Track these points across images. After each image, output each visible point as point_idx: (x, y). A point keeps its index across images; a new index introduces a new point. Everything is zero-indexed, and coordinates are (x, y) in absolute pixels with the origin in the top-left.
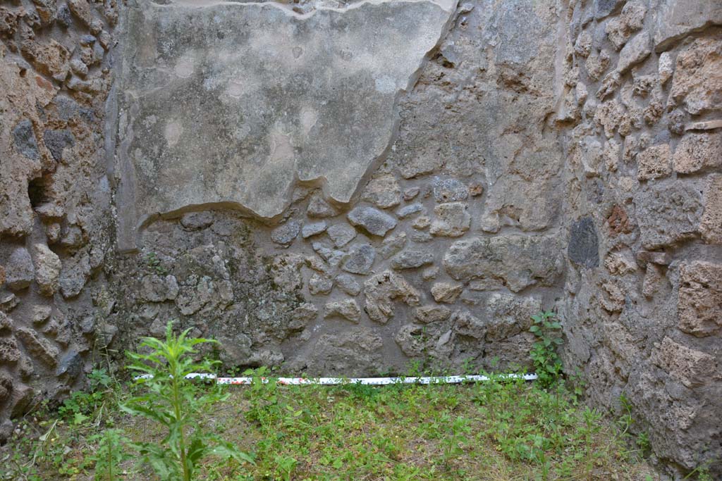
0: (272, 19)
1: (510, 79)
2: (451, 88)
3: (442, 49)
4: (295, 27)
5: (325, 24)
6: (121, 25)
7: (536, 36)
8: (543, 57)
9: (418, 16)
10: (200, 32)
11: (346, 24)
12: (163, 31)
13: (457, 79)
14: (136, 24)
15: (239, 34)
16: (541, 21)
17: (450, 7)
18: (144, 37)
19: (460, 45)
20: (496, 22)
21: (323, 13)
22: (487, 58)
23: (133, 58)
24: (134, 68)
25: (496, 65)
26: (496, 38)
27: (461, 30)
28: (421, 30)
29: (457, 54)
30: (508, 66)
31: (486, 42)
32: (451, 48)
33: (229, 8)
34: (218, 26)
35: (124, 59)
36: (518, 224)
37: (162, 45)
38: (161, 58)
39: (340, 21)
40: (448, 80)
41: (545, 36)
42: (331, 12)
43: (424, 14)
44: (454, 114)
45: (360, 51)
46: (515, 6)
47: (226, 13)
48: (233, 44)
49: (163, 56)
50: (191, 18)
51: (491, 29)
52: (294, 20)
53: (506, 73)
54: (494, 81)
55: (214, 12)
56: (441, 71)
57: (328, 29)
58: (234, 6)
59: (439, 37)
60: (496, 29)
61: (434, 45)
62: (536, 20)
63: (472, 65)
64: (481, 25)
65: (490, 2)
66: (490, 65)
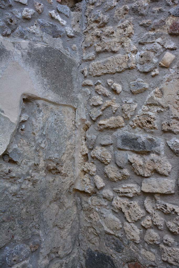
1: (52, 168)
2: (15, 180)
3: (10, 151)
7: (65, 139)
8: (68, 152)
13: (20, 173)
16: (67, 129)
17: (16, 119)
19: (21, 147)
20: (45, 130)
22: (39, 156)
25: (44, 160)
26: (45, 142)
27: (21, 134)
29: (20, 155)
30: (51, 160)
31: (39, 145)
32: (15, 150)
36: (57, 255)
40: (14, 175)
41: (70, 139)
44: (18, 199)
46: (55, 119)
51: (41, 135)
53: (50, 165)
54: (43, 171)
56: (8, 168)
60: (45, 135)
61: (5, 150)
62: (66, 129)
63: (30, 162)
64: (34, 132)
65: (41, 115)
66: (41, 160)
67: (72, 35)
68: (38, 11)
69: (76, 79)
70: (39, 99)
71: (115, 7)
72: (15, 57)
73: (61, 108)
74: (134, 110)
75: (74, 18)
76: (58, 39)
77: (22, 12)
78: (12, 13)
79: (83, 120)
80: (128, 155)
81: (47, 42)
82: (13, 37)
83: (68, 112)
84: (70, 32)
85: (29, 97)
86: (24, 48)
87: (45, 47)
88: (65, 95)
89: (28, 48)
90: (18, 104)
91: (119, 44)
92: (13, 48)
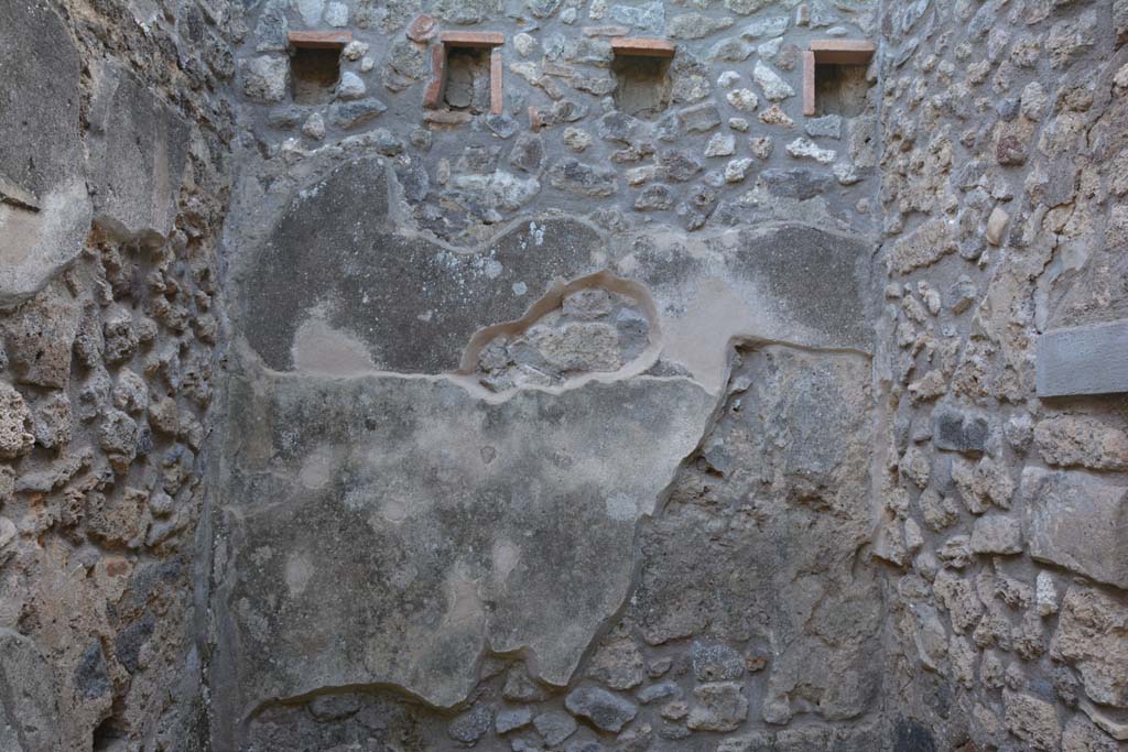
0: (450, 402)
1: (805, 494)
2: (718, 510)
3: (707, 451)
4: (484, 415)
5: (530, 412)
6: (217, 401)
7: (843, 430)
8: (853, 461)
9: (670, 402)
10: (339, 418)
11: (562, 413)
12: (282, 414)
13: (728, 496)
14: (240, 402)
15: (399, 425)
16: (849, 406)
17: (718, 388)
18: (253, 422)
19: (732, 443)
20: (785, 409)
21: (526, 394)
22: (772, 464)
23: (236, 455)
24: (238, 471)
25: (785, 475)
26: (786, 435)
27: (733, 418)
28: (674, 424)
29: (728, 459)
30: (802, 476)
31: (770, 441)
32: (719, 449)
33: (383, 381)
34: (367, 410)
35: (222, 459)
36: (817, 709)
37: (280, 436)
38: (279, 458)
39: (553, 408)
40: (715, 498)
41: (857, 430)
42: (540, 393)
43: (679, 399)
44: (723, 549)
45: (584, 454)
46: (813, 385)
47: (378, 389)
48: (389, 438)
49: (283, 454)
50: (325, 395)
51: (777, 421)
52: (483, 405)
53: (799, 486)
54: (783, 499)
55: (361, 387)
56: (704, 484)
57: (534, 420)
58: (391, 379)
59: (702, 435)
60: (785, 420)
61: (695, 447)
62: (844, 406)
63: (750, 475)
64: (762, 413)
65: (777, 378)
66: (777, 475)
67: (854, 178)
68: (759, 157)
69: (870, 283)
70: (771, 343)
71: (921, 99)
72: (712, 268)
73: (830, 359)
74: (953, 352)
75: (853, 138)
76: (813, 200)
77: (723, 171)
78: (704, 182)
79: (886, 384)
80: (954, 463)
81: (785, 216)
82: (711, 226)
83: (850, 367)
84: (844, 174)
85: (749, 341)
86: (729, 245)
87: (777, 230)
88: (836, 327)
89: (737, 242)
90: (722, 358)
91: (932, 191)
92: (707, 251)
